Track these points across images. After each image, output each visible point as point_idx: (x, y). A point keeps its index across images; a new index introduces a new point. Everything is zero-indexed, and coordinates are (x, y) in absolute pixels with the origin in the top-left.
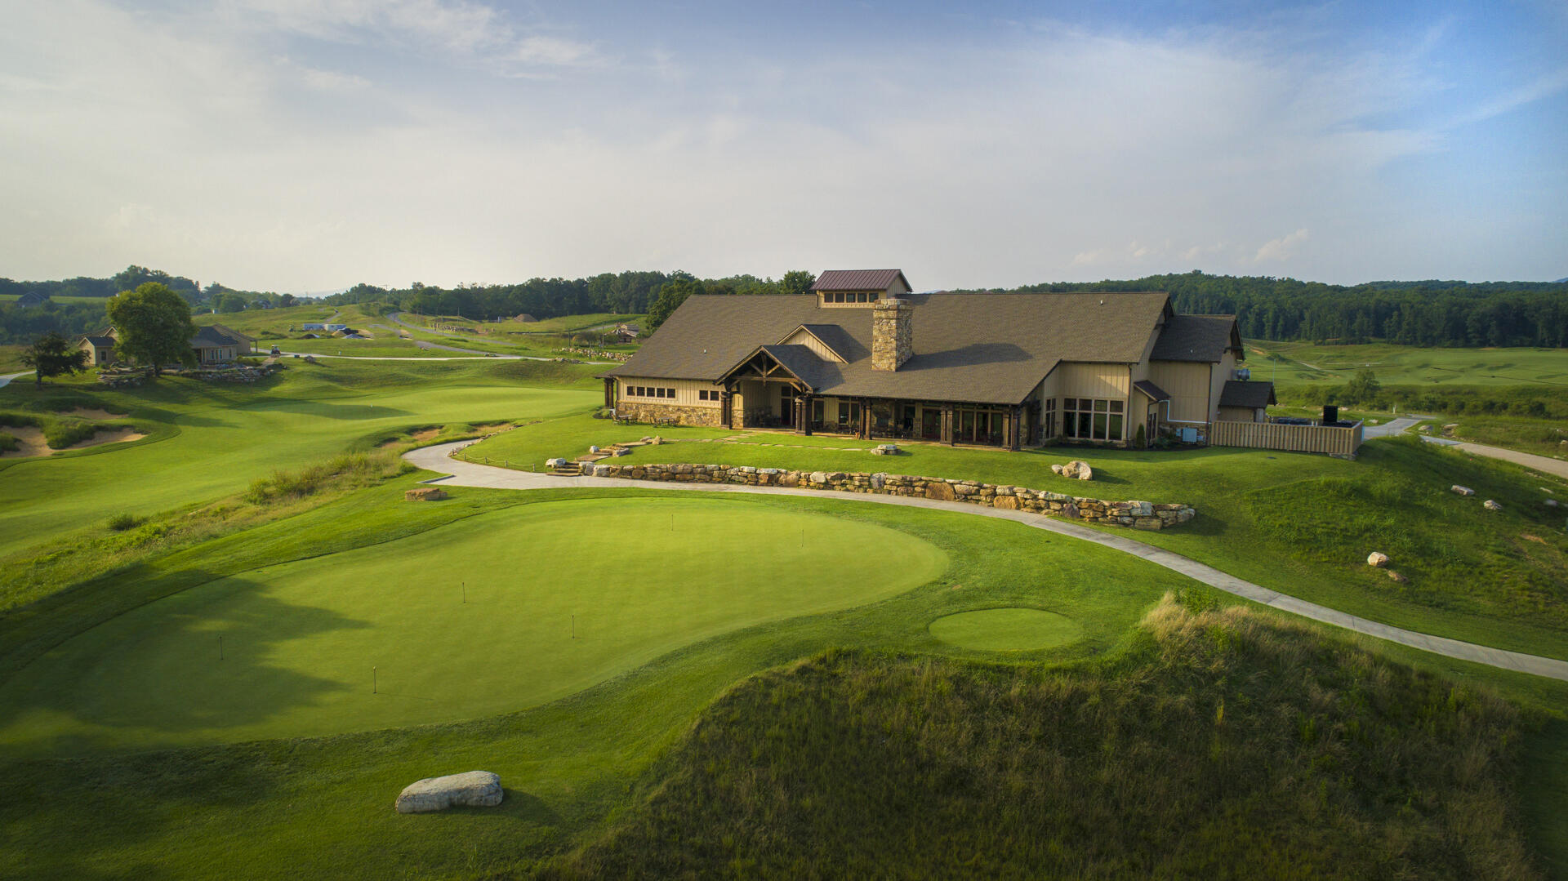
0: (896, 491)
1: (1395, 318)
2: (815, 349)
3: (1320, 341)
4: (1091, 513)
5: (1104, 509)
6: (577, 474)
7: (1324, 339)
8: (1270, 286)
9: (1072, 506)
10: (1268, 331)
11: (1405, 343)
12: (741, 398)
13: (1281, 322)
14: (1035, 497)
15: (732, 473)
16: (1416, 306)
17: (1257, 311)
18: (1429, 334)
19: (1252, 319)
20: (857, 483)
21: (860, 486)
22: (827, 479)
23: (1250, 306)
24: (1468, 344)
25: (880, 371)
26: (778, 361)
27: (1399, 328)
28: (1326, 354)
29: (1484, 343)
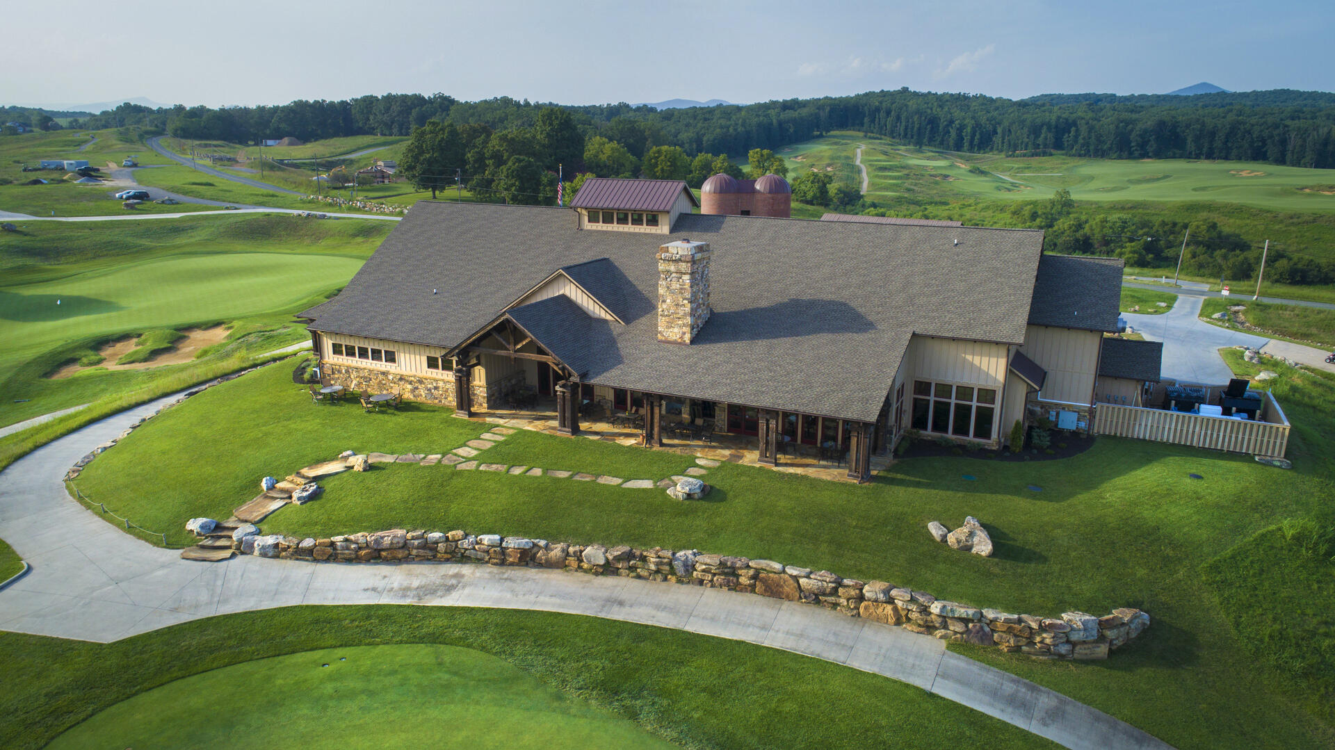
0: (712, 581)
1: (1073, 133)
2: (579, 301)
3: (1010, 153)
4: (1012, 641)
5: (1031, 633)
6: (227, 553)
7: (1014, 151)
8: (966, 102)
9: (982, 628)
10: (966, 144)
11: (1080, 155)
12: (483, 371)
13: (978, 136)
14: (925, 610)
15: (465, 546)
16: (1090, 122)
17: (958, 126)
18: (1100, 147)
19: (953, 133)
20: (653, 567)
21: (658, 571)
22: (607, 559)
23: (951, 122)
24: (1131, 156)
25: (669, 342)
26: (529, 334)
27: (1076, 141)
28: (1016, 166)
29: (1144, 155)
